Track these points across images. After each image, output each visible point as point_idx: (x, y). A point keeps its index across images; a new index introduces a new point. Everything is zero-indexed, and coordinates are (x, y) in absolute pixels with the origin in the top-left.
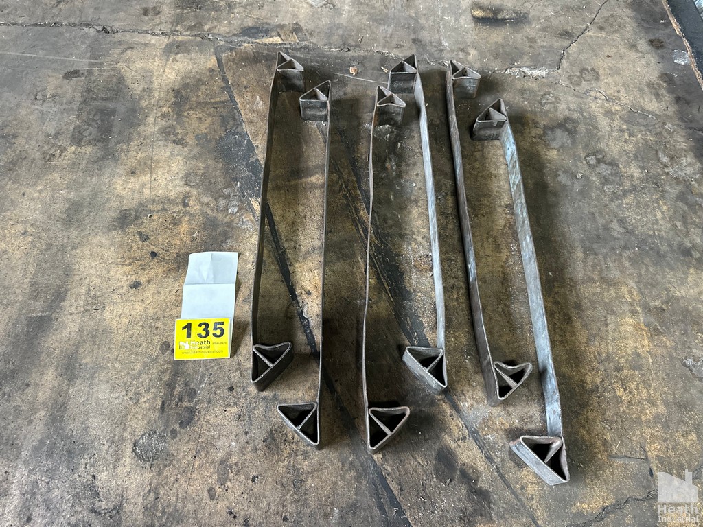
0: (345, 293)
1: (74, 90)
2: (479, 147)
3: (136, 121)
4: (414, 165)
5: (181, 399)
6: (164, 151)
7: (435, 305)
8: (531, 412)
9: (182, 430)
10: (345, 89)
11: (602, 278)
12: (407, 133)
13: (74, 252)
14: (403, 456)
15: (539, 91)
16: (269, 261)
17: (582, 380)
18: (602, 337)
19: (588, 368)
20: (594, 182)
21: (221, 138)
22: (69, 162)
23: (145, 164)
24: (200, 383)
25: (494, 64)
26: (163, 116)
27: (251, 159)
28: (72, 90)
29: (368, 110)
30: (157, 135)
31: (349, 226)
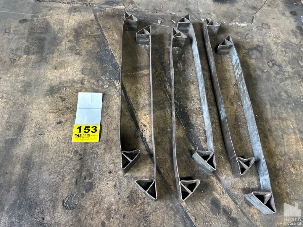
0: (162, 126)
1: (25, 29)
2: (220, 58)
3: (56, 43)
4: (191, 65)
5: (85, 178)
6: (70, 58)
7: (205, 130)
8: (253, 180)
9: (87, 194)
10: (156, 30)
11: (279, 117)
12: (186, 50)
13: (28, 107)
14: (195, 203)
15: (244, 33)
16: (125, 110)
17: (275, 165)
18: (282, 145)
19: (277, 159)
20: (272, 74)
21: (98, 52)
22: (23, 63)
23: (62, 64)
24: (95, 170)
25: (223, 20)
26: (69, 41)
27: (113, 62)
28: (24, 28)
29: (167, 40)
30: (67, 50)
31: (162, 94)
